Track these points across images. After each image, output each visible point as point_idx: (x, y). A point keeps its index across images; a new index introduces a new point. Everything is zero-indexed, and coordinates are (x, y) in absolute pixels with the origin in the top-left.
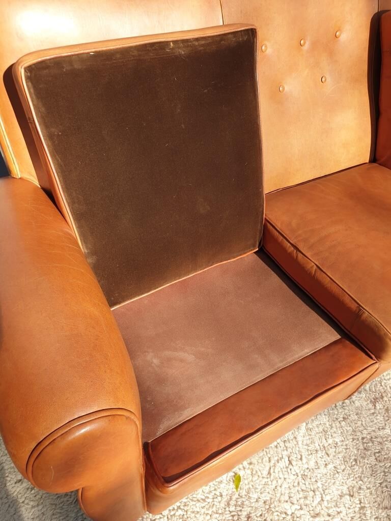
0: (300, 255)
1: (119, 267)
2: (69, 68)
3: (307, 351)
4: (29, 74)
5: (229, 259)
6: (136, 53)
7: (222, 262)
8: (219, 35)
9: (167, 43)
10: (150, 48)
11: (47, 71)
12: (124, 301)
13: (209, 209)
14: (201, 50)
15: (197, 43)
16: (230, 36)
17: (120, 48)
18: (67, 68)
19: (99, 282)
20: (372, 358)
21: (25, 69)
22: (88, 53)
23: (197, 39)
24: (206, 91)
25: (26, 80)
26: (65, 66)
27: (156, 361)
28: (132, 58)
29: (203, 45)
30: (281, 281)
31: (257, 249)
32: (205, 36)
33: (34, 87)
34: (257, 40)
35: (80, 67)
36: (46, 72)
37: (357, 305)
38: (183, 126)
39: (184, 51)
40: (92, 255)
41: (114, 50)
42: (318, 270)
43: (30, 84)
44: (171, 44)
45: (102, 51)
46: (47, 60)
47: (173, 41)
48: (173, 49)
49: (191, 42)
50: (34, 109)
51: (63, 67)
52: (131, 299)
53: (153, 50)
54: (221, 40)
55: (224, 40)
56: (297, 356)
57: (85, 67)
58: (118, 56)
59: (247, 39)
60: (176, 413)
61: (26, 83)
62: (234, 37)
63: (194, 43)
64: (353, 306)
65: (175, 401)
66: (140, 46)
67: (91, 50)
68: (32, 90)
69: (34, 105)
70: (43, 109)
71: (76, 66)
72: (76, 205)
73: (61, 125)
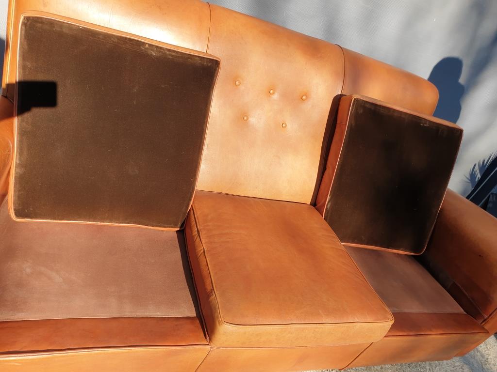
0: (198, 239)
1: (40, 186)
2: (58, 29)
3: (159, 314)
4: (26, 22)
5: (147, 225)
6: (116, 40)
7: (139, 224)
8: (189, 54)
9: (144, 44)
10: (128, 42)
11: (41, 25)
12: (36, 218)
13: (137, 173)
14: (169, 58)
15: (168, 53)
16: (197, 58)
17: (105, 33)
18: (57, 29)
19: (19, 191)
20: (206, 338)
21: (25, 17)
22: (79, 26)
23: (169, 50)
24: (163, 86)
25: (22, 24)
26: (56, 27)
27: (28, 270)
28: (111, 42)
29: (172, 56)
30: (181, 258)
31: (178, 229)
32: (177, 50)
33: (26, 31)
34: (219, 69)
35: (68, 32)
36: (39, 25)
37: (211, 288)
38: (135, 102)
39: (155, 53)
40: (22, 167)
41: (99, 32)
42: (203, 253)
43: (24, 28)
44: (147, 45)
45: (90, 29)
46: (44, 18)
47: (148, 44)
48: (147, 48)
49: (163, 50)
50: (20, 45)
51: (54, 27)
52: (43, 219)
53: (131, 43)
54: (189, 58)
55: (191, 59)
56: (147, 314)
57: (71, 33)
58: (101, 37)
59: (211, 65)
60: (12, 312)
61: (22, 26)
62: (201, 60)
63: (166, 51)
64: (209, 288)
65: (19, 303)
66: (121, 37)
67: (81, 25)
68: (23, 32)
69: (20, 42)
70: (26, 47)
71: (64, 30)
72: (25, 124)
73: (35, 62)
